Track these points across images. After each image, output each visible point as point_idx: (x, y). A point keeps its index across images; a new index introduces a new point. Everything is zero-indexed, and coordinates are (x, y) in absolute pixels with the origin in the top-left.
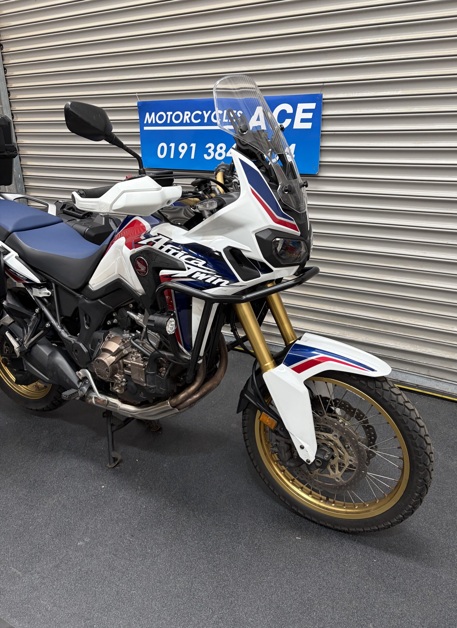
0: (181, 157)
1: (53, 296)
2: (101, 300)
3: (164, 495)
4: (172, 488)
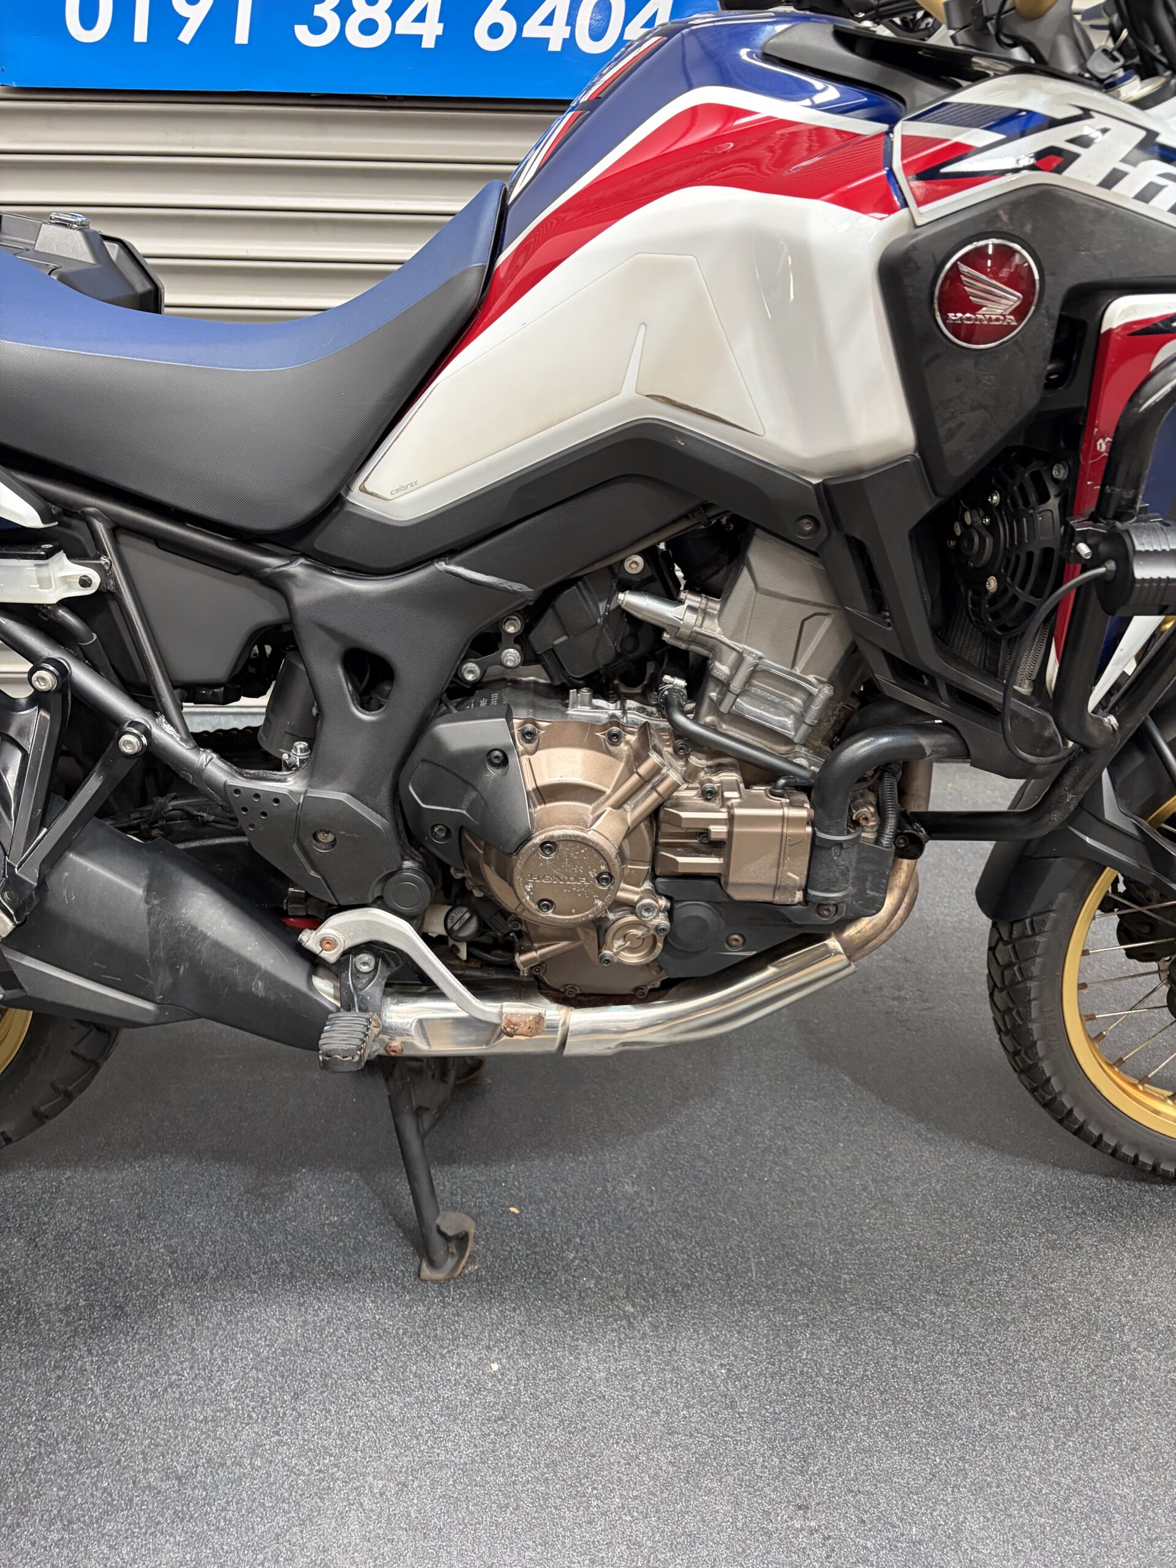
0: (186, 36)
1: (111, 587)
2: (459, 564)
3: (736, 1296)
4: (737, 1260)
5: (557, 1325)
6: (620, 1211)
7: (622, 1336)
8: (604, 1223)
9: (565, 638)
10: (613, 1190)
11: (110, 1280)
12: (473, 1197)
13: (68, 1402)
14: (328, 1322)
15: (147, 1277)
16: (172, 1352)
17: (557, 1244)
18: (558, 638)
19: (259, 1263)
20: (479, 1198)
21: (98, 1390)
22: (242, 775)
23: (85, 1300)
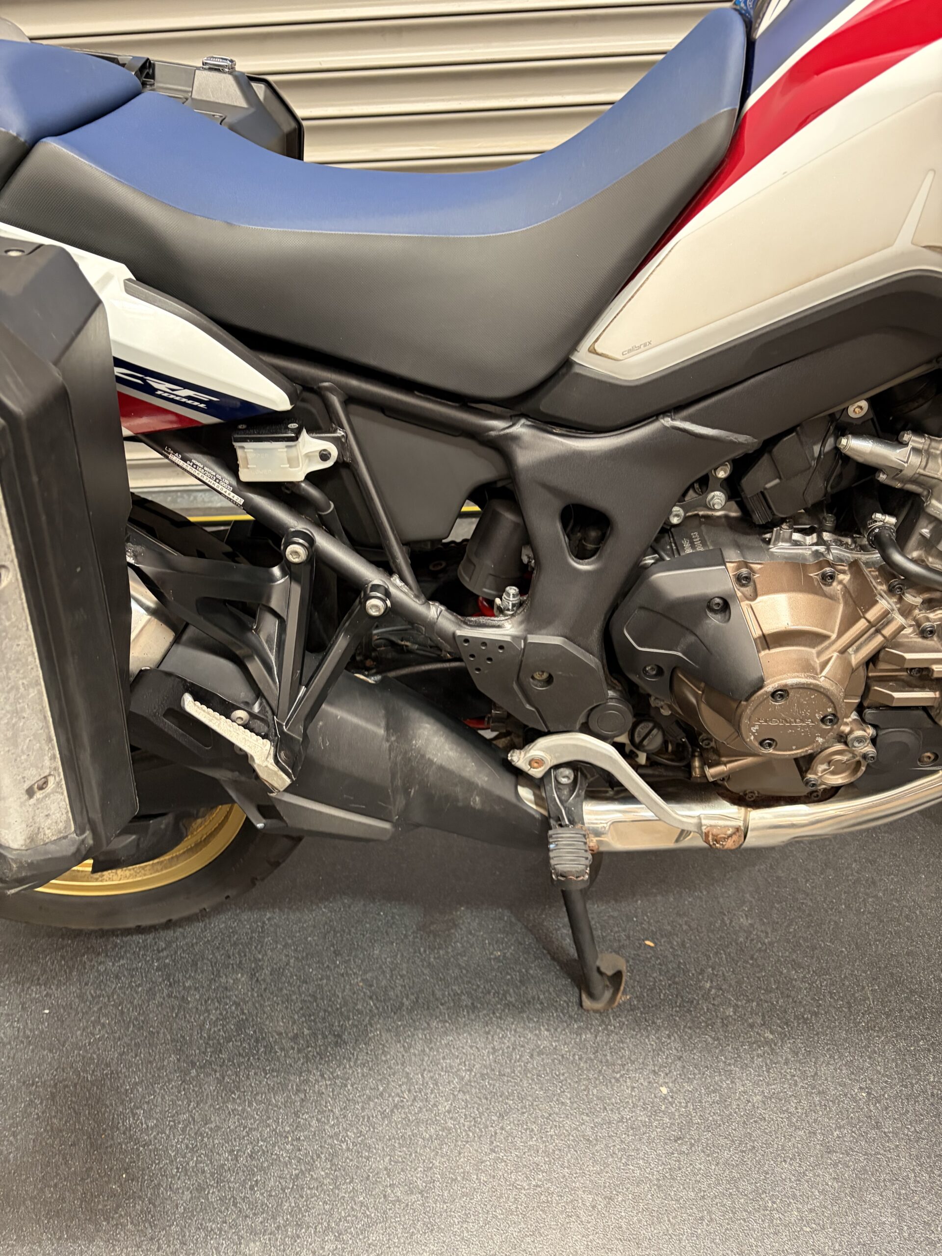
2: (685, 419)
3: (860, 1023)
4: (853, 988)
5: (709, 1052)
6: (741, 942)
7: (768, 1062)
8: (729, 954)
9: (777, 481)
10: (730, 923)
11: (325, 1011)
12: (611, 931)
13: (314, 1122)
14: (514, 1049)
15: (354, 1008)
16: (390, 1076)
17: (693, 975)
18: (770, 481)
19: (444, 996)
20: (616, 932)
21: (336, 1111)
22: (466, 623)
23: (308, 1029)
